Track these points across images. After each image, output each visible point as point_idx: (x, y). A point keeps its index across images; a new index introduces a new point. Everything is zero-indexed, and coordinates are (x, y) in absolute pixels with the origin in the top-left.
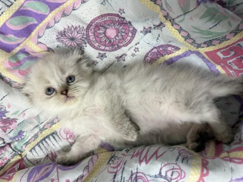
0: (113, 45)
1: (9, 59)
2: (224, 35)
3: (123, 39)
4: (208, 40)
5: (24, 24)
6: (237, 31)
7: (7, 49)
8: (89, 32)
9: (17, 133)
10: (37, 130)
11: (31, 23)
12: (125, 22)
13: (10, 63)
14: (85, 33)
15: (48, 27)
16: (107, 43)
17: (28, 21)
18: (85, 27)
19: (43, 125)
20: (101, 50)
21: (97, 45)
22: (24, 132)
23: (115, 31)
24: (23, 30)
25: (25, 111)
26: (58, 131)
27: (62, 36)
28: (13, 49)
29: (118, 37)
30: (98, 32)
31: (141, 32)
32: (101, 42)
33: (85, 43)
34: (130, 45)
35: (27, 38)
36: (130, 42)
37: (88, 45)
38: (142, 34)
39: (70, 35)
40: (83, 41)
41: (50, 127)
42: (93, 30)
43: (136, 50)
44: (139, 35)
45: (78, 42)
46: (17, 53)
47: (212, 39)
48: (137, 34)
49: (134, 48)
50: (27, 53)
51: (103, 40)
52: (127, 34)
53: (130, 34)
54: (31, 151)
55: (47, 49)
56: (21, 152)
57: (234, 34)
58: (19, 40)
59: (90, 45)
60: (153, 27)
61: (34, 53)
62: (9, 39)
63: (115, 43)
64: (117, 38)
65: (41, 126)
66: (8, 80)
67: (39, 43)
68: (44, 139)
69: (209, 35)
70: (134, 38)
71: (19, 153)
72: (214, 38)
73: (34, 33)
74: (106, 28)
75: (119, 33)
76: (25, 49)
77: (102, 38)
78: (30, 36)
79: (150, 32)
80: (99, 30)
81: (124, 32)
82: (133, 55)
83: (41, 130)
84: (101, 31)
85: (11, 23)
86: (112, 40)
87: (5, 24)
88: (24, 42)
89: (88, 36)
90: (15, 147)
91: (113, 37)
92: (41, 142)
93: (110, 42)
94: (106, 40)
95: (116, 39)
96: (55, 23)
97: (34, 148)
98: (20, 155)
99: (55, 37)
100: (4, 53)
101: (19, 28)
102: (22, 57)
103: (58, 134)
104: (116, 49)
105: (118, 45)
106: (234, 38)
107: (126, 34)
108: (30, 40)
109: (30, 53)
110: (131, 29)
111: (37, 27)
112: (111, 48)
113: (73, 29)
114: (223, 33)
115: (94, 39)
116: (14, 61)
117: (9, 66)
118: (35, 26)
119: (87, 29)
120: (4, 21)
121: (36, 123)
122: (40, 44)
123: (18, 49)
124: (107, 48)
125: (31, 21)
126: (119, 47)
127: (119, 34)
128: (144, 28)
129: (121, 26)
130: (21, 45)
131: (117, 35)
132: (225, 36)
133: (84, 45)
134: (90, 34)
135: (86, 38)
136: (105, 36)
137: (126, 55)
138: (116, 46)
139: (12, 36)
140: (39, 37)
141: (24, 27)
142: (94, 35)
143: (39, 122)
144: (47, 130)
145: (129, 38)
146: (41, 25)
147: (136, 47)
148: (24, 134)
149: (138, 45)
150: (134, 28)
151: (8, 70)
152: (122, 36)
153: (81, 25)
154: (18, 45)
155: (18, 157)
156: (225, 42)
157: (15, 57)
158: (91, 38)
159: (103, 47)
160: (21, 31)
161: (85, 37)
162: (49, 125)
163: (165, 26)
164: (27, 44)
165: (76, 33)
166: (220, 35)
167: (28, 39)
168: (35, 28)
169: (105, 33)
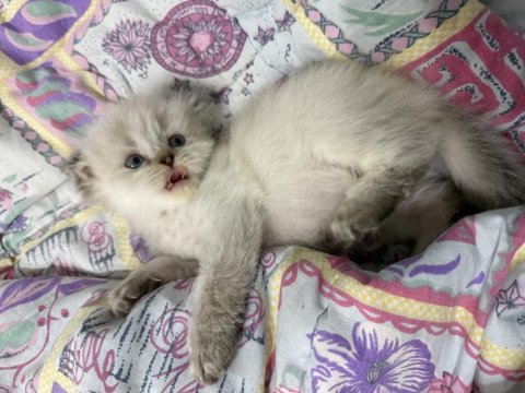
0: (202, 65)
1: (18, 74)
2: (413, 22)
3: (221, 53)
4: (381, 38)
5: (52, 14)
6: (442, 15)
7: (20, 59)
8: (156, 34)
9: (12, 218)
10: (48, 220)
11: (67, 16)
12: (226, 18)
13: (19, 83)
14: (149, 35)
15: (93, 24)
16: (190, 59)
17: (60, 12)
18: (152, 24)
19: (61, 210)
20: (177, 71)
21: (169, 60)
22: (26, 219)
23: (208, 37)
24: (50, 25)
25: (27, 179)
26: (80, 226)
27: (112, 41)
28: (30, 60)
29: (213, 49)
30: (175, 36)
31: (255, 39)
32: (177, 55)
33: (148, 56)
34: (235, 68)
35: (55, 42)
36: (234, 59)
37: (152, 60)
38: (256, 44)
39: (127, 39)
40: (146, 51)
41: (71, 217)
42: (165, 32)
43: (249, 79)
44: (250, 46)
45: (137, 54)
46: (36, 69)
47: (388, 35)
48: (247, 43)
49: (244, 75)
50: (53, 71)
51: (183, 52)
52: (229, 42)
53: (235, 43)
54: (27, 254)
55: (87, 67)
56: (16, 254)
57: (435, 21)
58: (42, 44)
59: (157, 60)
60: (276, 27)
61: (65, 70)
62: (25, 42)
63: (207, 62)
64: (211, 51)
65: (58, 213)
66: (10, 113)
67: (75, 53)
68: (52, 236)
69: (379, 24)
70: (241, 50)
71: (12, 255)
72: (393, 32)
73: (69, 35)
74: (192, 32)
75: (215, 40)
76: (51, 63)
77: (180, 48)
78: (62, 40)
79: (272, 39)
80: (178, 32)
81: (224, 40)
82: (245, 91)
83: (56, 220)
84: (181, 36)
85: (30, 12)
86: (202, 56)
87: (19, 13)
88: (51, 49)
89: (154, 40)
90: (8, 243)
91: (203, 48)
92: (47, 240)
93: (197, 57)
94: (187, 54)
95: (208, 53)
96: (104, 15)
97: (33, 250)
98: (13, 259)
99: (100, 42)
100: (12, 63)
101: (42, 21)
102: (42, 74)
103: (78, 232)
104: (207, 75)
105: (213, 67)
106: (438, 32)
107: (227, 42)
108: (61, 46)
109: (59, 71)
110: (236, 32)
111: (76, 24)
112: (196, 69)
113: (128, 27)
114: (410, 18)
115: (165, 50)
116: (25, 81)
117: (16, 88)
118: (73, 20)
119: (154, 28)
120: (19, 6)
121: (51, 206)
122: (76, 56)
123: (40, 61)
124: (189, 70)
125: (67, 12)
126: (215, 71)
127: (216, 44)
128: (260, 29)
129: (218, 26)
130: (46, 54)
131: (212, 46)
132: (417, 26)
133: (146, 60)
134: (159, 38)
135: (149, 46)
136: (189, 45)
137: (230, 90)
138: (209, 69)
139: (29, 35)
140: (76, 41)
141: (51, 20)
142: (166, 41)
143: (55, 206)
144: (63, 222)
145: (232, 51)
146: (82, 19)
147: (249, 71)
148: (27, 222)
149: (251, 67)
150: (242, 31)
151: (14, 95)
152: (220, 47)
153: (145, 20)
154: (40, 53)
155: (8, 262)
156: (419, 41)
157: (30, 74)
158: (159, 47)
159: (180, 67)
160: (45, 27)
161: (149, 43)
162: (71, 213)
163: (295, 21)
164: (57, 54)
165: (134, 35)
166: (403, 24)
167: (57, 44)
168: (72, 24)
169: (188, 40)
